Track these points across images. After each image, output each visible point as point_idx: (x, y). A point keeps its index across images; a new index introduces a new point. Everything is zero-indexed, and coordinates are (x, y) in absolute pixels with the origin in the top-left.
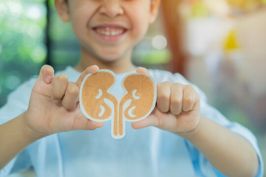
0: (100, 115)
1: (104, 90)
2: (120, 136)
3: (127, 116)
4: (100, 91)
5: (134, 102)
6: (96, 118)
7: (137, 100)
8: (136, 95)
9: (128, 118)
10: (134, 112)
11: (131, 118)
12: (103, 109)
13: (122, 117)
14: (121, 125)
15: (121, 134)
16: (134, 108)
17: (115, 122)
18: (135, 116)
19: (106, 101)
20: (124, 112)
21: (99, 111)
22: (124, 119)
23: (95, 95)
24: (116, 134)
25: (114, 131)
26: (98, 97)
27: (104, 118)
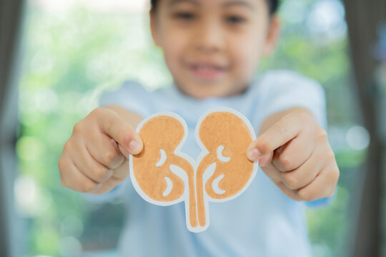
0: (166, 194)
1: (169, 150)
2: (202, 228)
3: (211, 193)
4: (163, 152)
5: (221, 168)
6: (159, 200)
7: (226, 164)
8: (224, 155)
9: (212, 197)
10: (222, 185)
11: (218, 196)
12: (170, 184)
13: (202, 194)
14: (202, 209)
15: (203, 224)
16: (221, 177)
17: (192, 204)
18: (224, 192)
19: (175, 169)
20: (206, 186)
21: (164, 186)
22: (207, 199)
23: (155, 161)
24: (194, 224)
25: (191, 219)
26: (160, 163)
27: (172, 199)
